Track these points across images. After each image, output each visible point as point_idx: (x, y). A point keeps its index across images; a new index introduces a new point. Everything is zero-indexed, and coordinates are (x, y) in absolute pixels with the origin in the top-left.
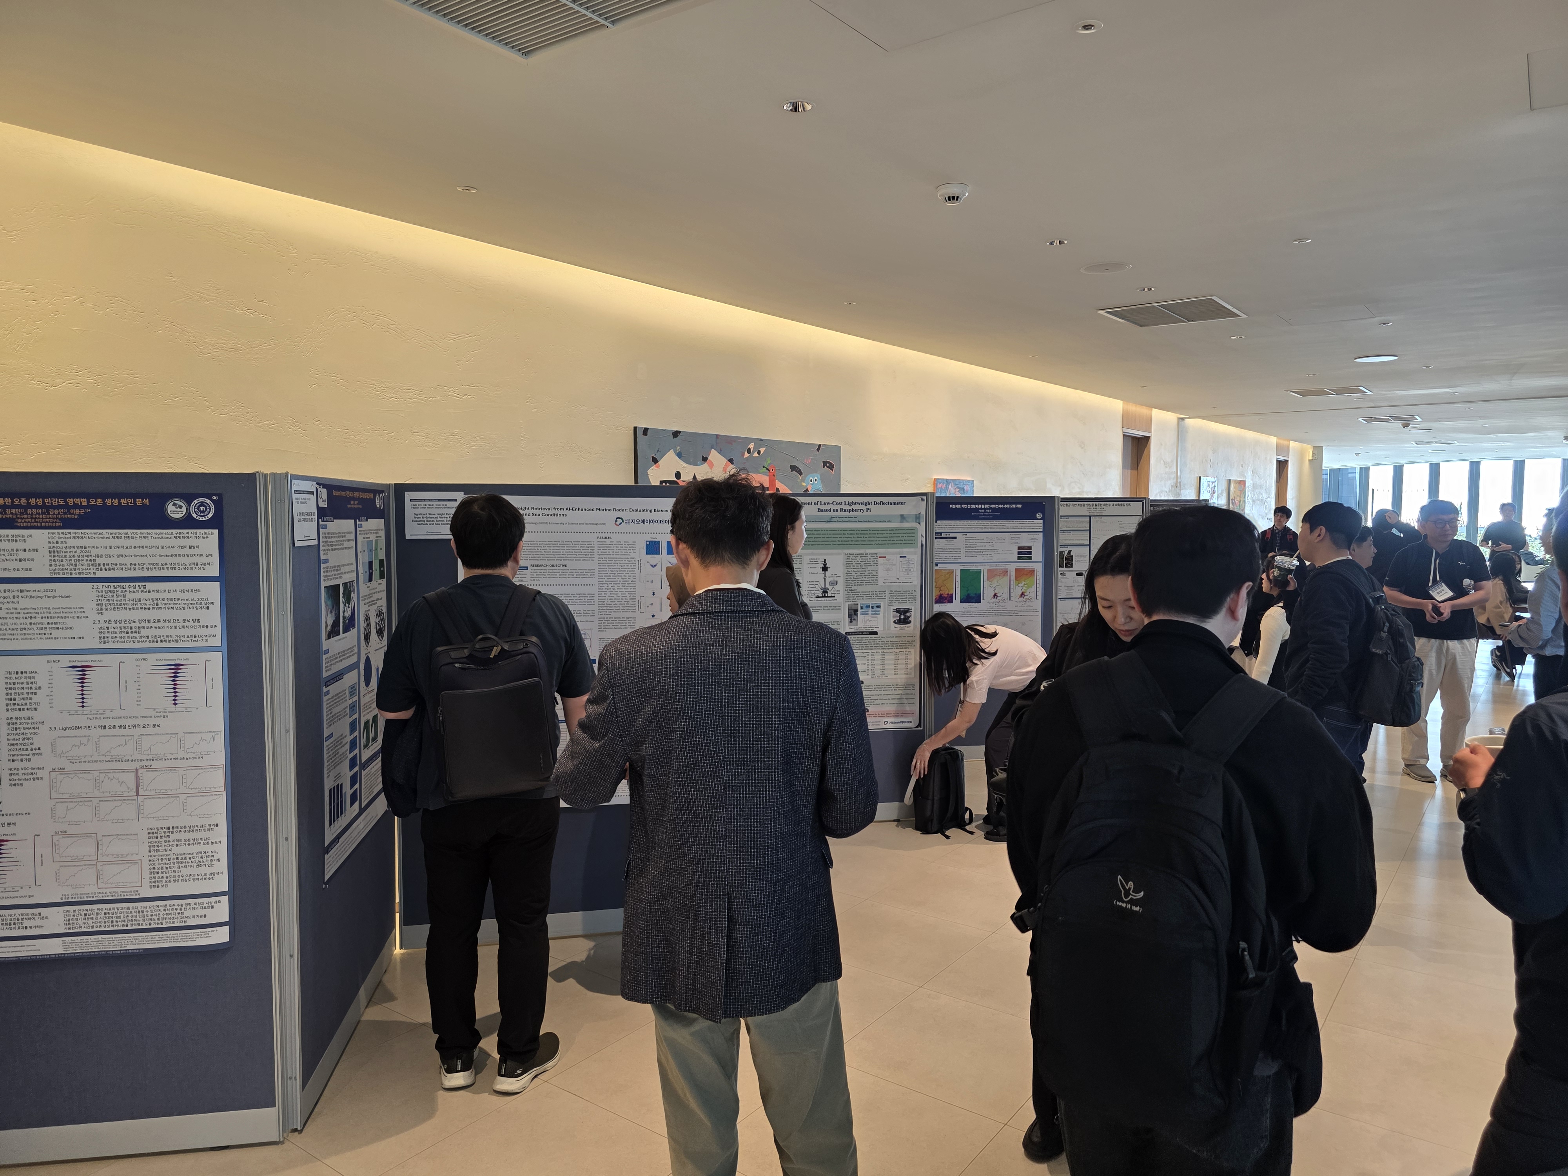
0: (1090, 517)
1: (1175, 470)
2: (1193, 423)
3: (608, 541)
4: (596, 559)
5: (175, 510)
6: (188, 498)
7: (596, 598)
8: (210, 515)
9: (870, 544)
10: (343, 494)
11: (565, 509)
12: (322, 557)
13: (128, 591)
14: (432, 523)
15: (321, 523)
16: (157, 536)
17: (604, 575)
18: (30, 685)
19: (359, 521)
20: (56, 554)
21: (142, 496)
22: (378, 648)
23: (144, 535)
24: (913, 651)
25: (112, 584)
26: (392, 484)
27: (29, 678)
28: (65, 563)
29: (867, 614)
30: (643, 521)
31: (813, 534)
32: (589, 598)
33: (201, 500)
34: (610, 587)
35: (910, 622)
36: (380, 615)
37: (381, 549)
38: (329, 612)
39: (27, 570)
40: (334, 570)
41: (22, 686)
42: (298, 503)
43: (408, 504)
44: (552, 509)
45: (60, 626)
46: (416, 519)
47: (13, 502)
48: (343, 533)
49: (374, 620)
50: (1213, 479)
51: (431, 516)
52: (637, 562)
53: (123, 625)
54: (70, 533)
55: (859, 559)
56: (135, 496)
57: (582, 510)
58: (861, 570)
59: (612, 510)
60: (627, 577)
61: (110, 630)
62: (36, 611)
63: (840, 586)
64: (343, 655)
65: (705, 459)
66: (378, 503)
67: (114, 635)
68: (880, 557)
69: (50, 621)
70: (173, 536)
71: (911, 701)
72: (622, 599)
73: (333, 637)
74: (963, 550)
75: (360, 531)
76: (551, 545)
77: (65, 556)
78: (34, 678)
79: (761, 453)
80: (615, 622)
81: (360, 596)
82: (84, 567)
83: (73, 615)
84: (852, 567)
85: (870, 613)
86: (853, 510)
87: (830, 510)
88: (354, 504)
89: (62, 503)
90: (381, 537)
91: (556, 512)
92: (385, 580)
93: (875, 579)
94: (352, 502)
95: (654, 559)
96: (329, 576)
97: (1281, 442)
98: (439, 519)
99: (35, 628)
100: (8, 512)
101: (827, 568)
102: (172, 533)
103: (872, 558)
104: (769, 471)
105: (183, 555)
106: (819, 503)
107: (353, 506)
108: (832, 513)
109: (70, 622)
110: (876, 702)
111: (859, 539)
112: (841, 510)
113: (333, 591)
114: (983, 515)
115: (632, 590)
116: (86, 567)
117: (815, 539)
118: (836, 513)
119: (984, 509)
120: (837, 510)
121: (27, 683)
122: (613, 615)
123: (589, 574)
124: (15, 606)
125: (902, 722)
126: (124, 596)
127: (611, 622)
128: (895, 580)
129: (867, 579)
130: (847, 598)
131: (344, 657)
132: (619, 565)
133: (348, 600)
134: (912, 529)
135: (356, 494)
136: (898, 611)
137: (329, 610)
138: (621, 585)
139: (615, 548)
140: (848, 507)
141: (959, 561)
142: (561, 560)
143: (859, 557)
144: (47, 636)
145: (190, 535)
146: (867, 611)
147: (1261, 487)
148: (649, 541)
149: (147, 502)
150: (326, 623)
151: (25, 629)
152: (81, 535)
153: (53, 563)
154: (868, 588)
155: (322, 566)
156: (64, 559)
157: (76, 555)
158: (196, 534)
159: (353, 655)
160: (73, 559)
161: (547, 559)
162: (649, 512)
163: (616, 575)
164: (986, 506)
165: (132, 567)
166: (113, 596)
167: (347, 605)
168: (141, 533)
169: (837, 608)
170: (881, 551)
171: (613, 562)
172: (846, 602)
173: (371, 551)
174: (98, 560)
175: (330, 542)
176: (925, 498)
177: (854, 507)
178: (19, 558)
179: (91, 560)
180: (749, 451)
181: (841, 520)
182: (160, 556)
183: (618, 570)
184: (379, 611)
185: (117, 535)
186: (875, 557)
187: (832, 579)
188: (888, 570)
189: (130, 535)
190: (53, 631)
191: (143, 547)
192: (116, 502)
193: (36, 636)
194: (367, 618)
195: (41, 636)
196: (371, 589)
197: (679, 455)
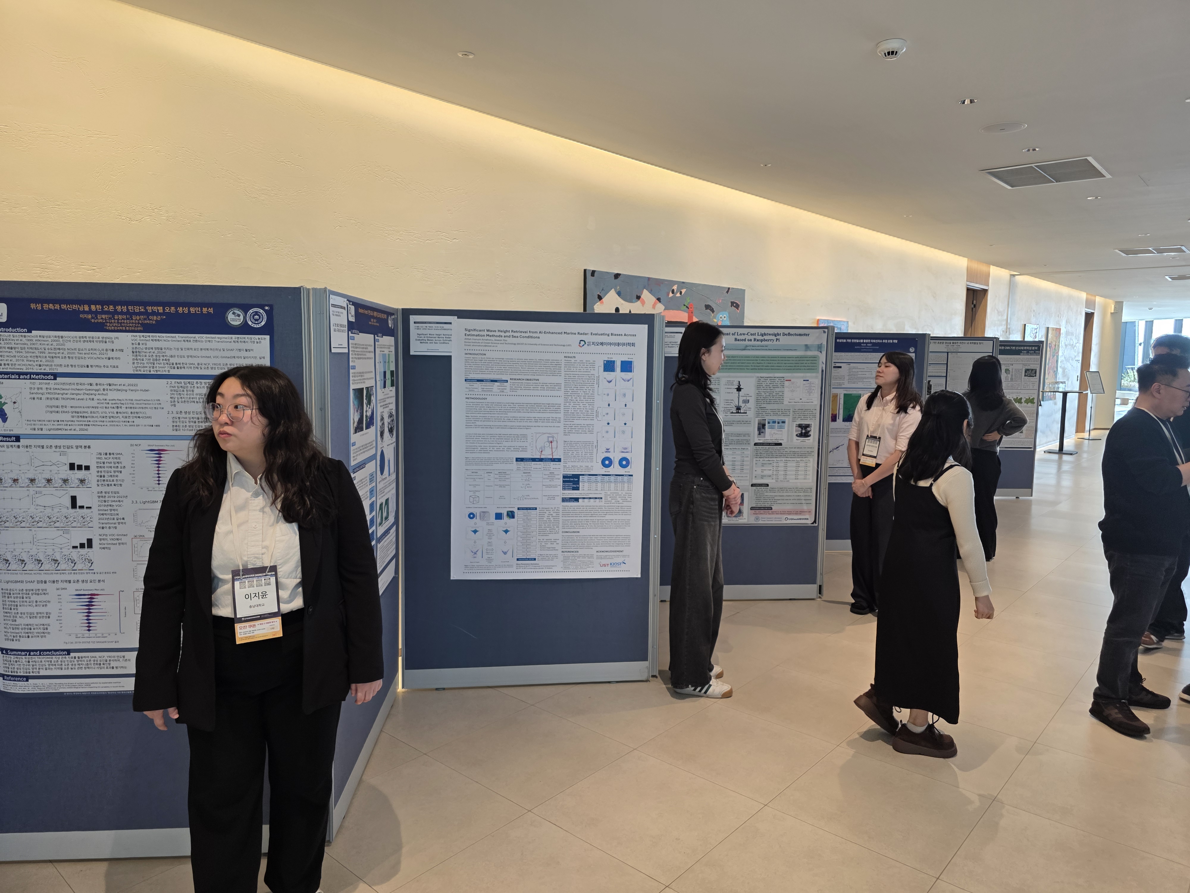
0: (948, 353)
1: (1005, 317)
2: (1023, 280)
3: (573, 360)
4: (563, 375)
5: (234, 318)
6: (245, 308)
7: (562, 407)
8: (263, 323)
9: (778, 369)
10: (366, 312)
11: (538, 333)
12: (351, 364)
13: (196, 387)
14: (432, 342)
15: (350, 335)
16: (219, 340)
17: (568, 388)
18: (117, 465)
19: (377, 336)
20: (138, 354)
21: (208, 305)
22: (390, 443)
23: (209, 339)
24: (811, 460)
25: (182, 381)
26: (400, 309)
27: (116, 458)
28: (145, 362)
29: (773, 428)
30: (602, 344)
31: (730, 360)
32: (556, 407)
33: (255, 309)
34: (574, 399)
35: (810, 436)
36: (391, 417)
37: (392, 362)
38: (356, 411)
39: (114, 367)
40: (359, 376)
41: (110, 465)
42: (333, 315)
43: (412, 325)
44: (528, 332)
45: (141, 415)
46: (419, 338)
47: (103, 308)
48: (366, 345)
49: (387, 420)
50: (1035, 327)
51: (431, 336)
52: (596, 378)
53: (191, 415)
54: (149, 336)
55: (768, 381)
56: (202, 305)
57: (552, 333)
58: (770, 391)
59: (577, 334)
60: (588, 391)
61: (181, 420)
62: (122, 402)
63: (752, 404)
64: (366, 448)
65: (638, 298)
66: (390, 324)
67: (184, 424)
68: (786, 380)
69: (133, 410)
70: (232, 340)
71: (808, 502)
72: (583, 409)
73: (358, 432)
74: (847, 378)
75: (378, 345)
76: (526, 363)
77: (146, 356)
78: (119, 458)
79: (683, 293)
80: (577, 428)
81: (378, 400)
82: (160, 366)
83: (151, 406)
84: (762, 388)
85: (776, 427)
86: (765, 340)
87: (745, 340)
88: (373, 322)
89: (142, 310)
90: (392, 352)
91: (531, 335)
92: (394, 387)
93: (781, 398)
94: (372, 320)
95: (610, 375)
96: (356, 380)
97: (1090, 297)
98: (437, 339)
99: (121, 417)
100: (99, 317)
101: (741, 389)
102: (231, 338)
103: (779, 381)
104: (688, 308)
105: (241, 357)
106: (736, 334)
107: (373, 323)
108: (747, 343)
109: (149, 412)
110: (779, 502)
111: (769, 365)
112: (755, 340)
113: (359, 392)
114: (865, 349)
115: (591, 401)
116: (162, 365)
117: (732, 365)
118: (750, 343)
119: (866, 343)
120: (751, 340)
121: (115, 463)
122: (576, 422)
123: (557, 387)
124: (105, 397)
125: (800, 519)
126: (193, 391)
127: (573, 428)
128: (798, 400)
129: (774, 399)
130: (758, 414)
131: (366, 449)
132: (581, 380)
133: (369, 402)
134: (815, 357)
135: (375, 314)
136: (800, 426)
137: (356, 410)
138: (582, 397)
139: (578, 366)
140: (760, 338)
141: (843, 386)
142: (534, 375)
143: (769, 380)
144: (130, 423)
145: (246, 340)
146: (774, 426)
147: (1072, 334)
148: (607, 361)
149: (211, 310)
150: (354, 419)
151: (113, 417)
152: (158, 338)
153: (136, 361)
154: (776, 406)
155: (351, 371)
156: (144, 358)
157: (154, 355)
158: (251, 339)
159: (372, 448)
160: (151, 358)
161: (523, 374)
162: (607, 336)
163: (579, 388)
164: (867, 341)
165: (199, 367)
166: (183, 391)
167: (369, 406)
168: (206, 338)
169: (747, 422)
170: (787, 375)
171: (577, 378)
172: (756, 417)
173: (385, 362)
174: (172, 360)
175: (357, 351)
176: (826, 330)
177: (766, 337)
178: (108, 356)
179: (166, 360)
180: (673, 292)
181: (754, 348)
182: (221, 357)
183: (581, 384)
184: (391, 413)
185: (187, 339)
186: (782, 380)
187: (745, 398)
188: (792, 391)
189: (198, 339)
190: (135, 420)
191: (208, 349)
192: (186, 310)
193: (121, 423)
194: (382, 419)
195: (125, 423)
196: (385, 395)
197: (619, 294)
